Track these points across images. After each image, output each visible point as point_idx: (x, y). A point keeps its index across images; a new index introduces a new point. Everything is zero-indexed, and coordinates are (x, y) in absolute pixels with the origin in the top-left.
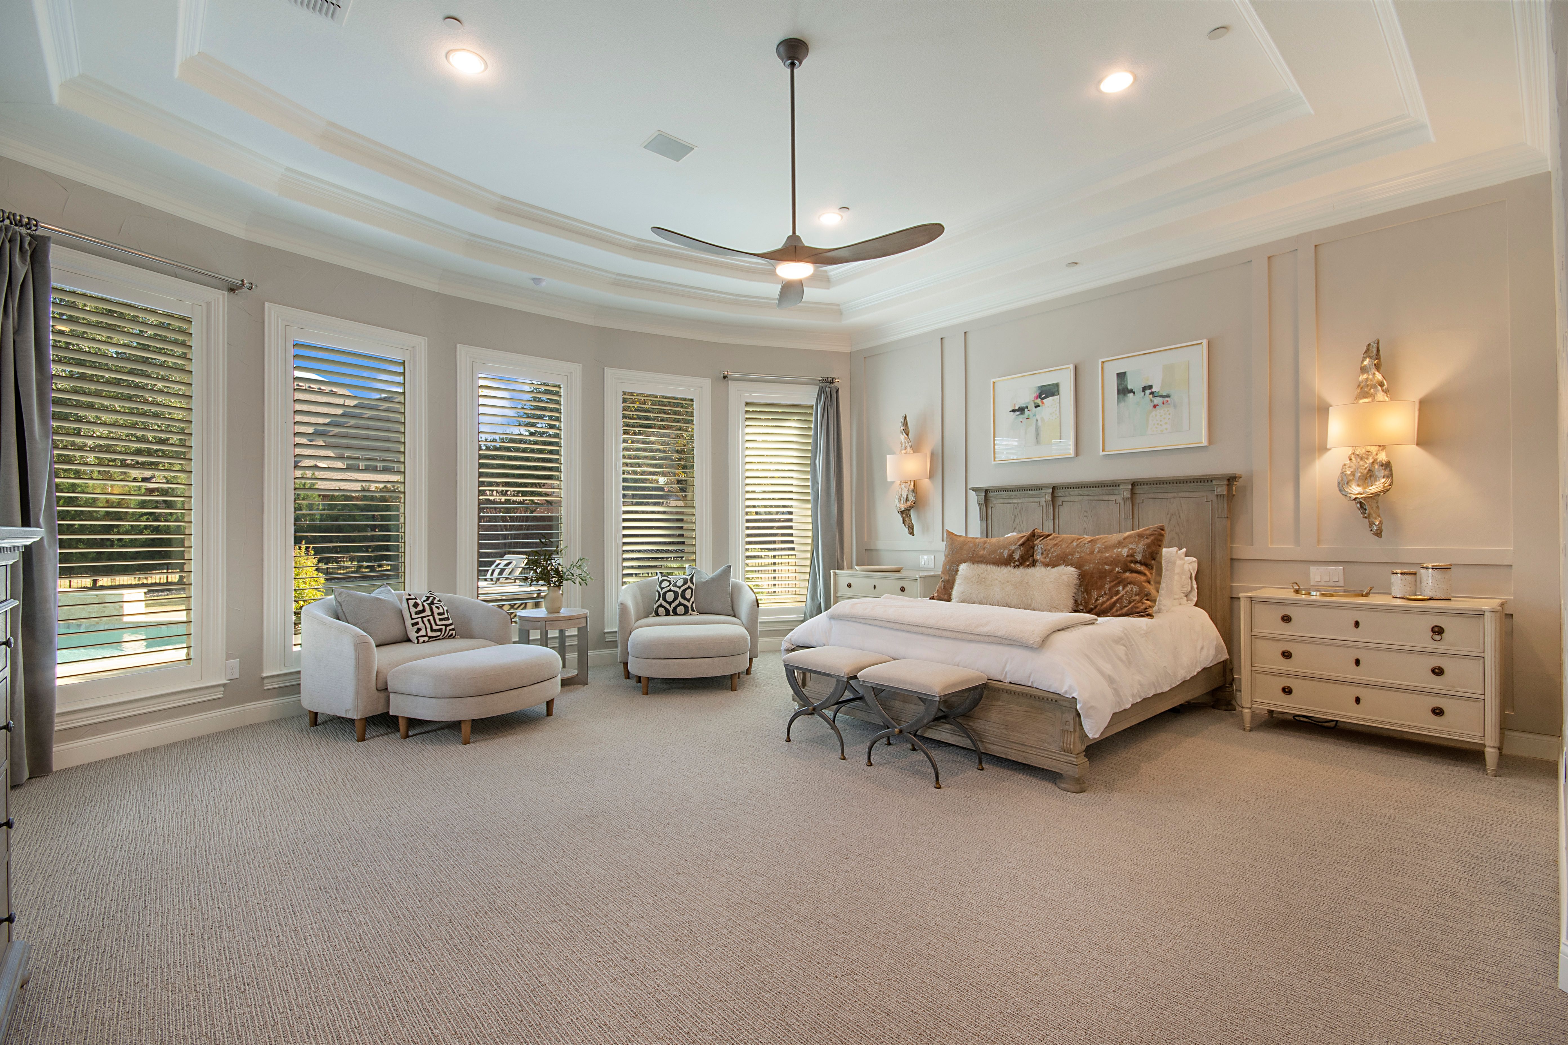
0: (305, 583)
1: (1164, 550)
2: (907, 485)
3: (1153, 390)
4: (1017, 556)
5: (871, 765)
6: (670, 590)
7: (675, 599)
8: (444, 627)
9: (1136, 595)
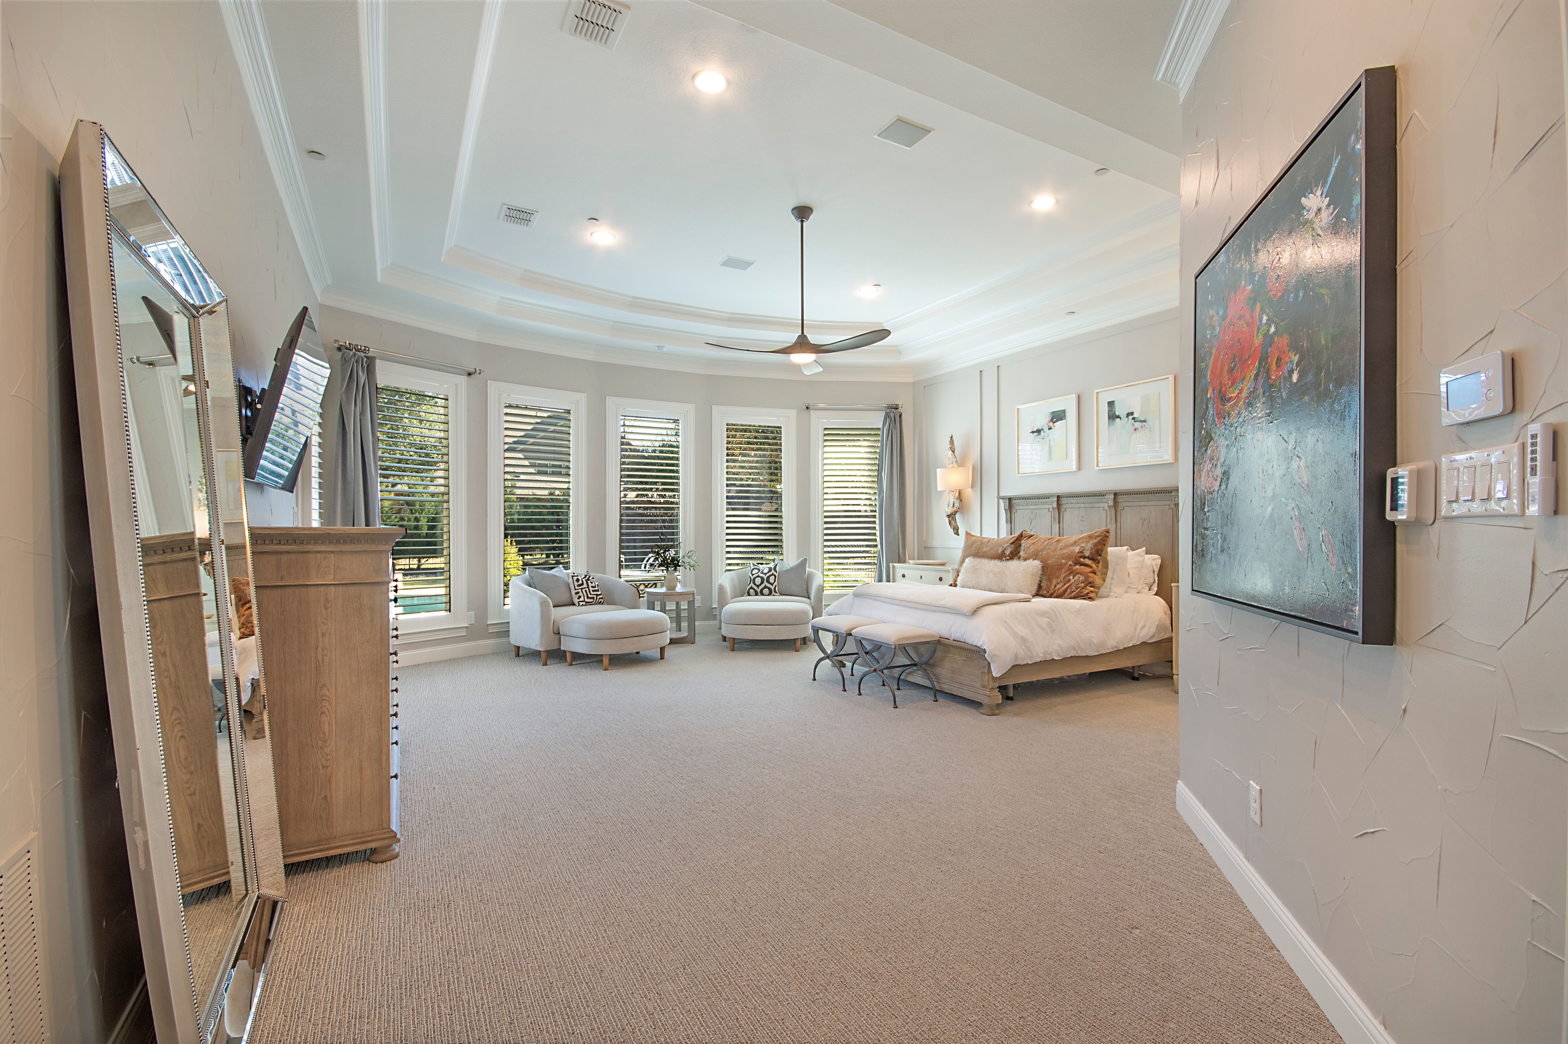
0: (511, 564)
1: (1109, 549)
2: (954, 493)
3: (1134, 416)
4: (1008, 552)
5: (861, 694)
6: (758, 576)
7: (762, 583)
8: (595, 596)
9: (1082, 583)
